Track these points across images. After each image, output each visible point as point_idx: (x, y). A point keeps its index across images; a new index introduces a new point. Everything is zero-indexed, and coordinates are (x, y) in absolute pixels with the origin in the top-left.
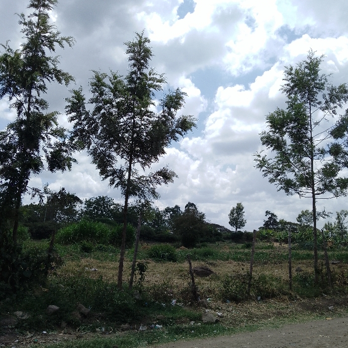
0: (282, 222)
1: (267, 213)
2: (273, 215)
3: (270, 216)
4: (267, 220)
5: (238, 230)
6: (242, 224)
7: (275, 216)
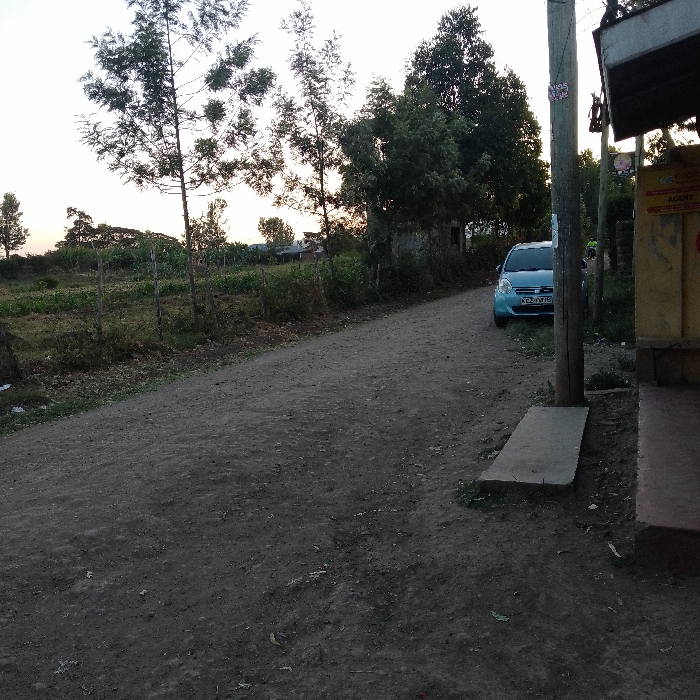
0: (103, 228)
1: (71, 211)
2: (82, 214)
3: (76, 217)
4: (72, 226)
5: (12, 253)
6: (20, 239)
7: (87, 217)
